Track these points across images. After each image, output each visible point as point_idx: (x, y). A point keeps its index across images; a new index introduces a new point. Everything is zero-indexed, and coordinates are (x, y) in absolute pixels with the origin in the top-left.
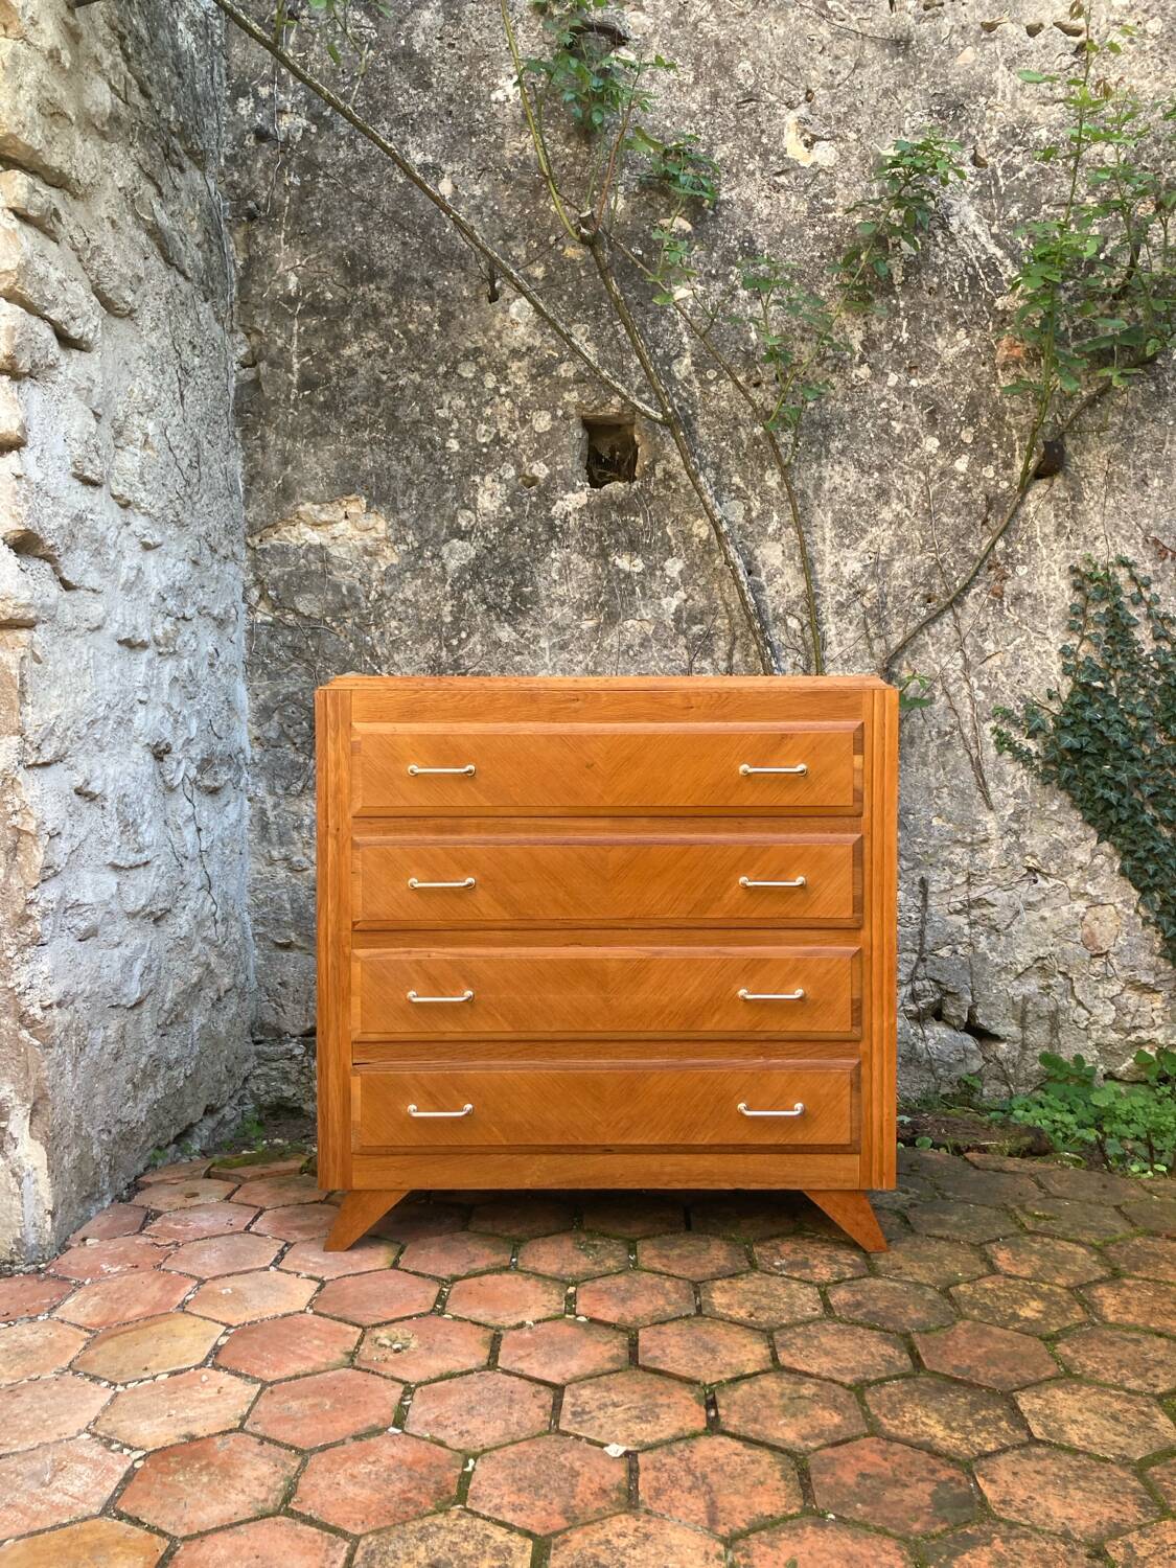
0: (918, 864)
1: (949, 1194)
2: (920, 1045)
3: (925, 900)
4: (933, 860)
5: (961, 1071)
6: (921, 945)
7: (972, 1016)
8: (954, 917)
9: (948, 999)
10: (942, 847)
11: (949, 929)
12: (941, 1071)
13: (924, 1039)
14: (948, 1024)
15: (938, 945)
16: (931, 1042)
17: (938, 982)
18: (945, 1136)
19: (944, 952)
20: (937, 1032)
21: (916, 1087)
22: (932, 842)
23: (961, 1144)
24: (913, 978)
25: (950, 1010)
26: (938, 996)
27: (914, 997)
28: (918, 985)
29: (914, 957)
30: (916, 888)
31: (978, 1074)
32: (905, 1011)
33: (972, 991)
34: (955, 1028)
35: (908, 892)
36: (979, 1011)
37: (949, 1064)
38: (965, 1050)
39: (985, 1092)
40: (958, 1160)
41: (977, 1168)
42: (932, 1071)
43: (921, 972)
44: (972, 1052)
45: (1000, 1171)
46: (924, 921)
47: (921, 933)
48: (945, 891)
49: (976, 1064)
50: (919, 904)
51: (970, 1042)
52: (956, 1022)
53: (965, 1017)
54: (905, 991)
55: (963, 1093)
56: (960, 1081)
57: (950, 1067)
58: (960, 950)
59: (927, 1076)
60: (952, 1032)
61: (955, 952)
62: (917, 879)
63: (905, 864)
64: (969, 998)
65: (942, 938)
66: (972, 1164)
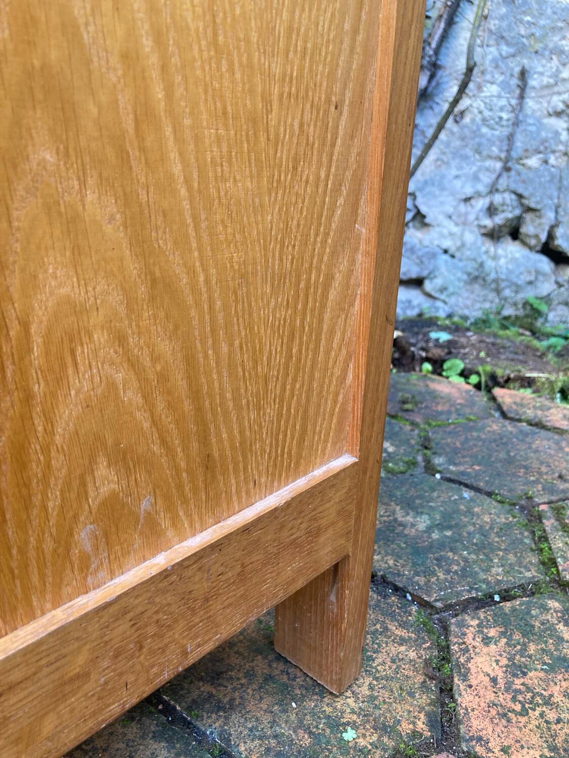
0: (521, 50)
1: (438, 461)
2: (490, 264)
3: (522, 97)
4: (539, 46)
5: (529, 294)
6: (508, 151)
7: (551, 236)
8: (553, 121)
9: (528, 217)
10: (554, 29)
11: (543, 134)
12: (507, 293)
13: (495, 258)
14: (524, 243)
15: (528, 154)
16: (502, 261)
17: (520, 196)
18: (483, 362)
19: (533, 162)
20: (511, 249)
21: (478, 305)
22: (542, 22)
23: (499, 372)
24: (493, 189)
25: (528, 228)
26: (517, 212)
27: (491, 211)
28: (497, 198)
29: (499, 165)
30: (515, 81)
31: (547, 299)
32: (480, 226)
33: (557, 207)
34: (531, 248)
35: (504, 85)
36: (559, 232)
37: (517, 286)
38: (538, 272)
39: (551, 316)
40: (482, 398)
41: (504, 415)
42: (498, 291)
43: (503, 183)
44: (545, 275)
45: (539, 425)
46: (516, 123)
47: (511, 138)
48: (548, 86)
49: (546, 287)
50: (514, 102)
51: (545, 264)
52: (533, 242)
53: (543, 237)
54: (481, 204)
55: (527, 316)
56: (526, 304)
57: (518, 289)
58: (552, 160)
59: (492, 296)
60: (526, 252)
61: (546, 162)
62: (517, 70)
63: (505, 49)
64: (551, 215)
65: (534, 144)
66: (499, 408)
